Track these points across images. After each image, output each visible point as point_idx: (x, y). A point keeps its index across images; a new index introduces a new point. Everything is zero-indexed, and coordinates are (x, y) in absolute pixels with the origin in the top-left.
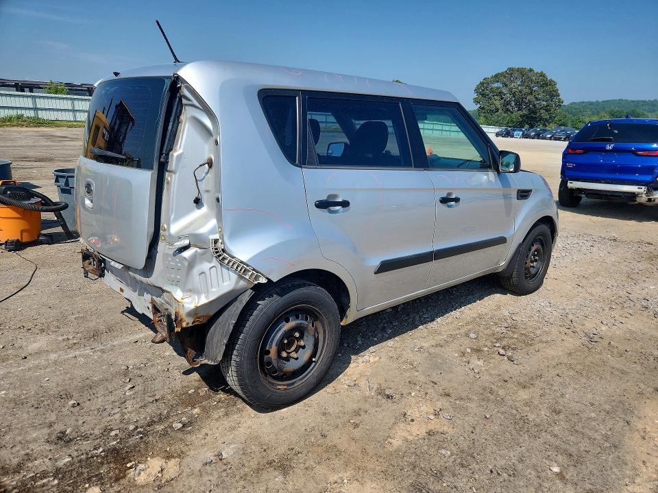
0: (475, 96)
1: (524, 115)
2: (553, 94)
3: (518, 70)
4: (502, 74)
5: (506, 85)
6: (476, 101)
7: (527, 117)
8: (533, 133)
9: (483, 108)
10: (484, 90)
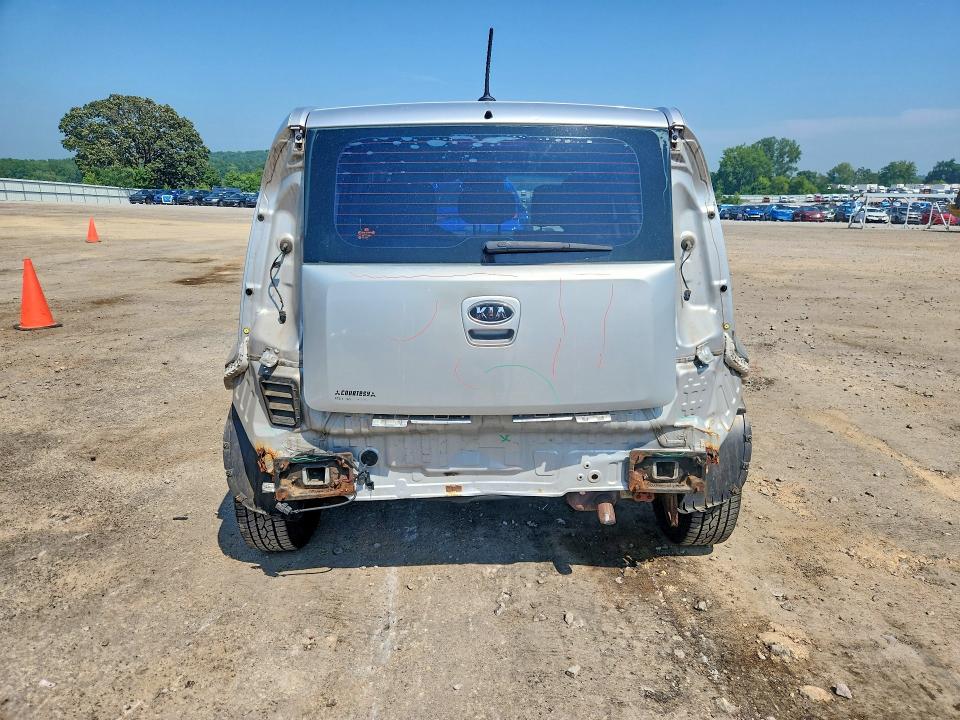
0: (62, 136)
1: (159, 170)
2: (193, 140)
3: (128, 99)
4: (102, 104)
5: (115, 122)
6: (67, 145)
7: (164, 173)
8: (191, 197)
9: (84, 157)
10: (75, 128)
